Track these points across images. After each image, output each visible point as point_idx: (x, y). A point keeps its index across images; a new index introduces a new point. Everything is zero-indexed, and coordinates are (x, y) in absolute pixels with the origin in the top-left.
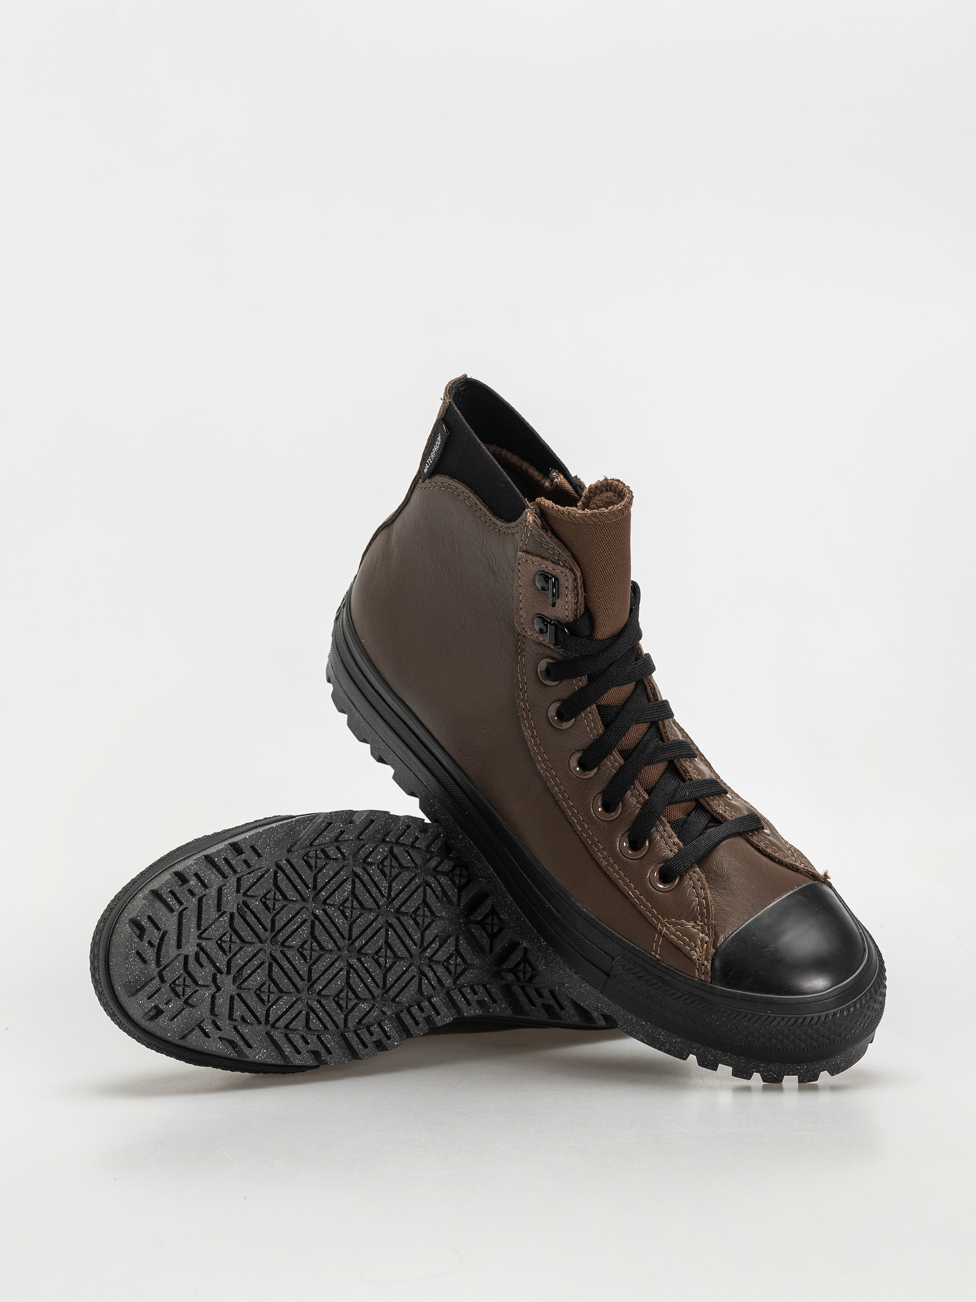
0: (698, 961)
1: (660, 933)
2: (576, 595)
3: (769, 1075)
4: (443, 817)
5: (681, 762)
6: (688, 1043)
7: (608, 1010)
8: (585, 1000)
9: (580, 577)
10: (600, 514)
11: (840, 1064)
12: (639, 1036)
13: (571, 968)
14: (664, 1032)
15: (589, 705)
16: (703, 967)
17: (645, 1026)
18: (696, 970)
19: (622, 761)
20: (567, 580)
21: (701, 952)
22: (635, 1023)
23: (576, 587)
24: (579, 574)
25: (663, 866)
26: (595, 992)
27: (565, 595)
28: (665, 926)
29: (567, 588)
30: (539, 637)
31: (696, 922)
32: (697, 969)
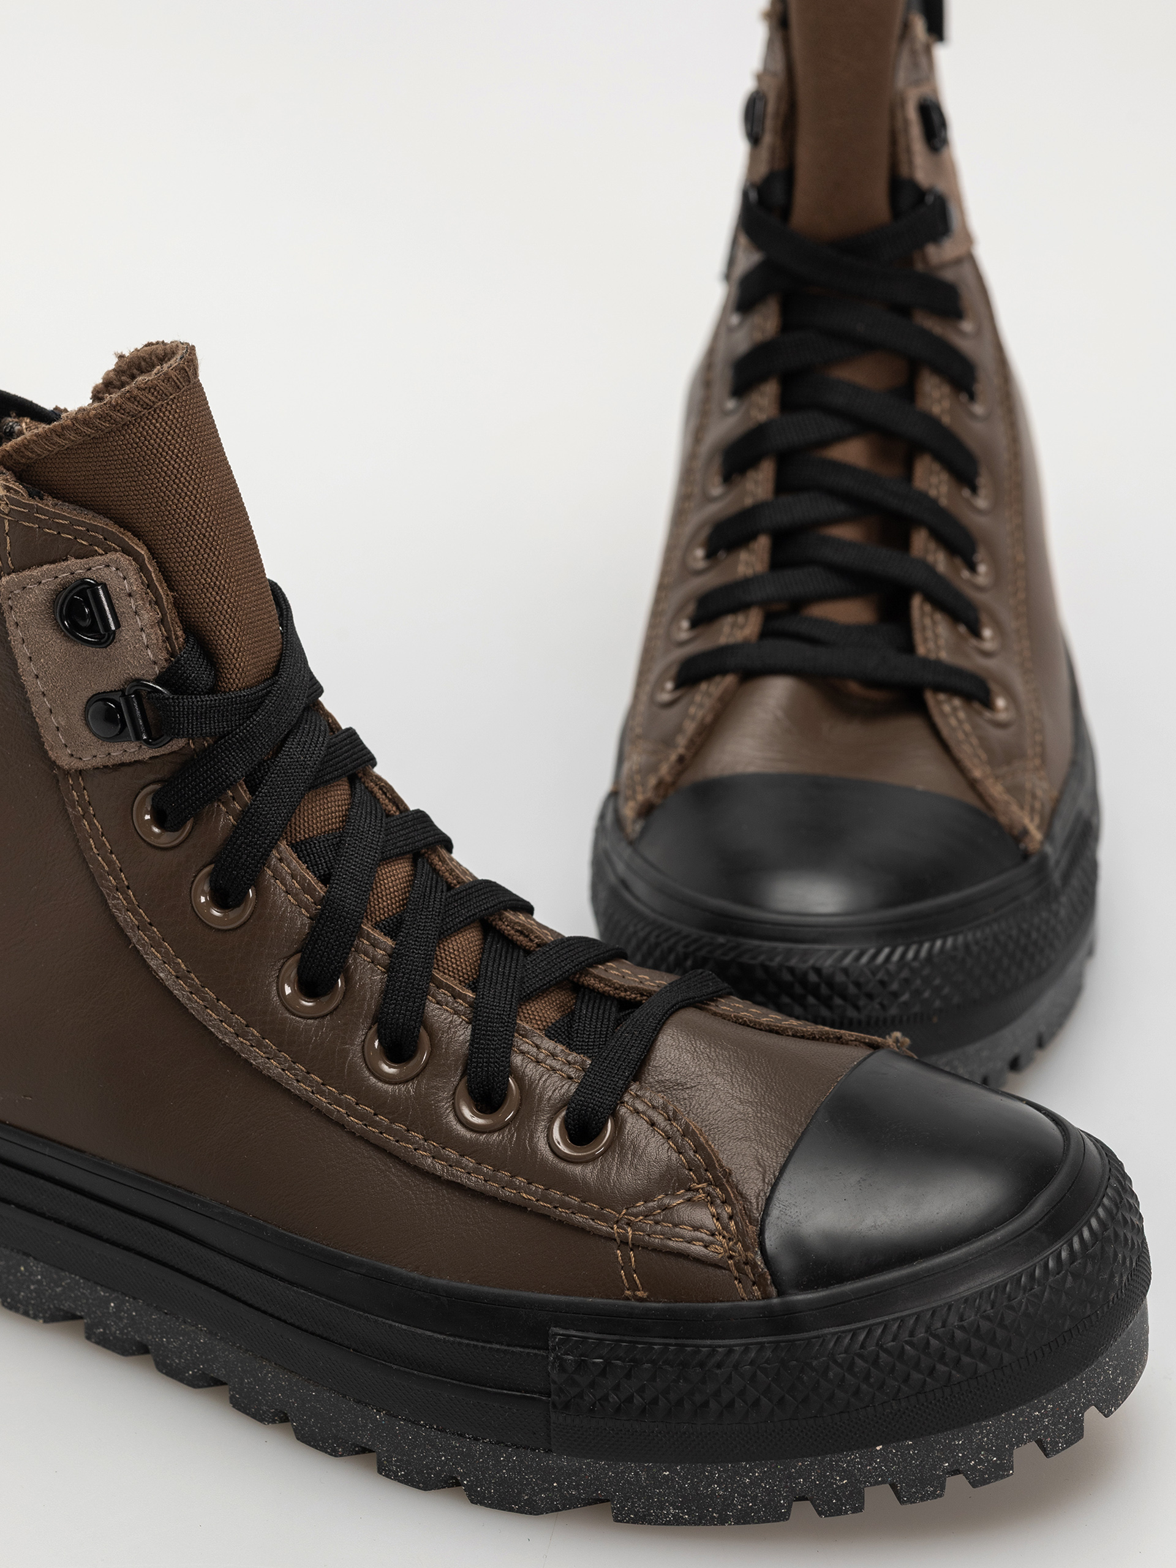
0: (730, 1262)
1: (624, 1242)
2: (156, 603)
3: (981, 1462)
4: (59, 1290)
5: (507, 917)
6: (780, 1471)
7: (576, 1488)
8: (519, 1493)
9: (149, 558)
10: (139, 389)
11: (1115, 1380)
12: (668, 1514)
13: (461, 1435)
14: (719, 1471)
15: (274, 845)
16: (748, 1269)
17: (673, 1479)
18: (736, 1282)
19: (389, 942)
20: (125, 578)
21: (730, 1239)
22: (646, 1487)
23: (148, 586)
24: (143, 551)
25: (567, 1114)
26: (533, 1459)
27: (132, 614)
28: (628, 1224)
29: (130, 595)
30: (111, 750)
31: (689, 1190)
32: (736, 1279)
